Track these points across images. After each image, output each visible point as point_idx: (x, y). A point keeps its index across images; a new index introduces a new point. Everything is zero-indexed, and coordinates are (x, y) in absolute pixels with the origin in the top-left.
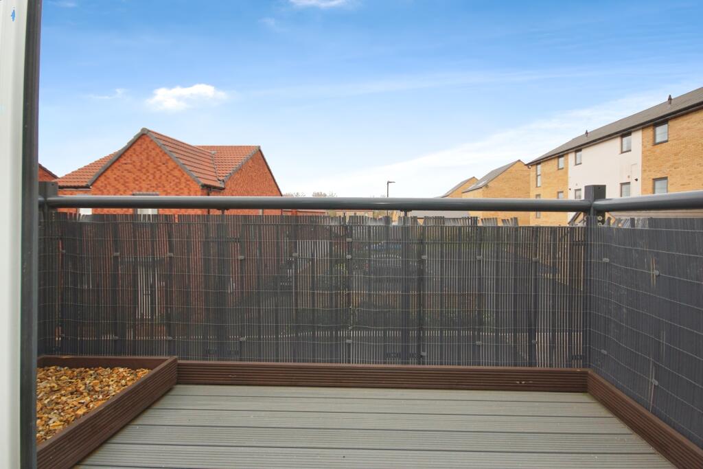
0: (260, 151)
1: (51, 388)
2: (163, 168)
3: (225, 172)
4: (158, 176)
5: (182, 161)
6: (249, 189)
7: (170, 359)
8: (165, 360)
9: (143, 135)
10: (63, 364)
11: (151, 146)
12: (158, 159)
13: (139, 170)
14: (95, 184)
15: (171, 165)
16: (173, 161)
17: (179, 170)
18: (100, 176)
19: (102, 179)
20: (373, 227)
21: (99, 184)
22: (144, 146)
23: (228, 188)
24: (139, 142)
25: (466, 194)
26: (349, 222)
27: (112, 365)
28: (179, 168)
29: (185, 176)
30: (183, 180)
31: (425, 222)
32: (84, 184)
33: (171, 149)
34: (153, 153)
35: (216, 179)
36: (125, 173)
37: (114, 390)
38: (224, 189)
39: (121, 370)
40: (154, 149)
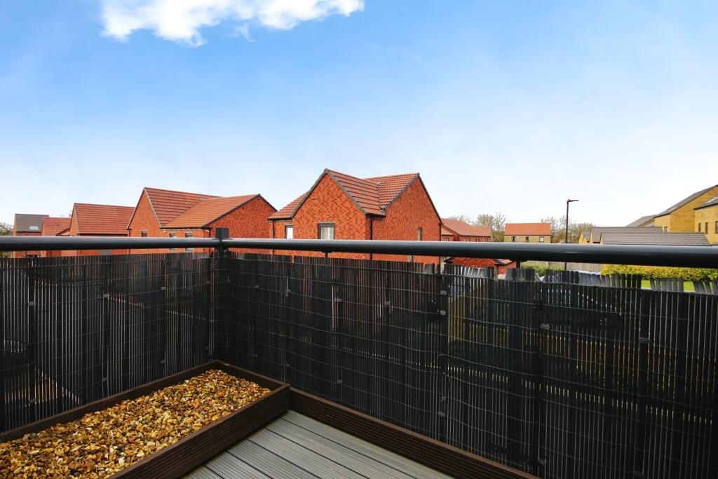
0: (419, 178)
1: (212, 389)
2: (338, 201)
3: (385, 202)
4: (334, 208)
5: (352, 194)
6: (408, 216)
7: (284, 385)
8: (281, 385)
9: (326, 174)
10: (225, 370)
11: (330, 183)
12: (335, 193)
13: (322, 204)
14: (296, 217)
15: (344, 197)
16: (345, 194)
17: (350, 202)
18: (298, 210)
19: (299, 212)
20: (472, 279)
21: (297, 216)
22: (326, 184)
23: (388, 215)
24: (322, 181)
25: (701, 210)
26: (444, 272)
27: (251, 379)
28: (349, 200)
29: (354, 206)
30: (352, 211)
31: (546, 279)
32: (289, 216)
33: (345, 184)
34: (332, 189)
35: (378, 208)
36: (314, 207)
37: (243, 403)
38: (384, 217)
39: (254, 385)
40: (332, 186)
